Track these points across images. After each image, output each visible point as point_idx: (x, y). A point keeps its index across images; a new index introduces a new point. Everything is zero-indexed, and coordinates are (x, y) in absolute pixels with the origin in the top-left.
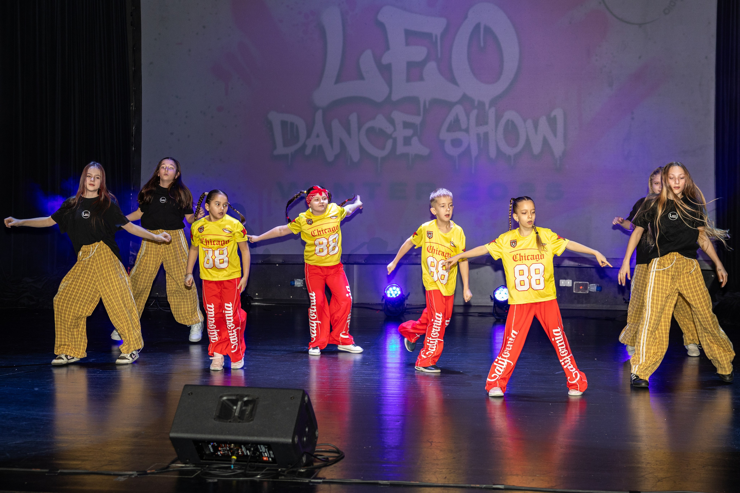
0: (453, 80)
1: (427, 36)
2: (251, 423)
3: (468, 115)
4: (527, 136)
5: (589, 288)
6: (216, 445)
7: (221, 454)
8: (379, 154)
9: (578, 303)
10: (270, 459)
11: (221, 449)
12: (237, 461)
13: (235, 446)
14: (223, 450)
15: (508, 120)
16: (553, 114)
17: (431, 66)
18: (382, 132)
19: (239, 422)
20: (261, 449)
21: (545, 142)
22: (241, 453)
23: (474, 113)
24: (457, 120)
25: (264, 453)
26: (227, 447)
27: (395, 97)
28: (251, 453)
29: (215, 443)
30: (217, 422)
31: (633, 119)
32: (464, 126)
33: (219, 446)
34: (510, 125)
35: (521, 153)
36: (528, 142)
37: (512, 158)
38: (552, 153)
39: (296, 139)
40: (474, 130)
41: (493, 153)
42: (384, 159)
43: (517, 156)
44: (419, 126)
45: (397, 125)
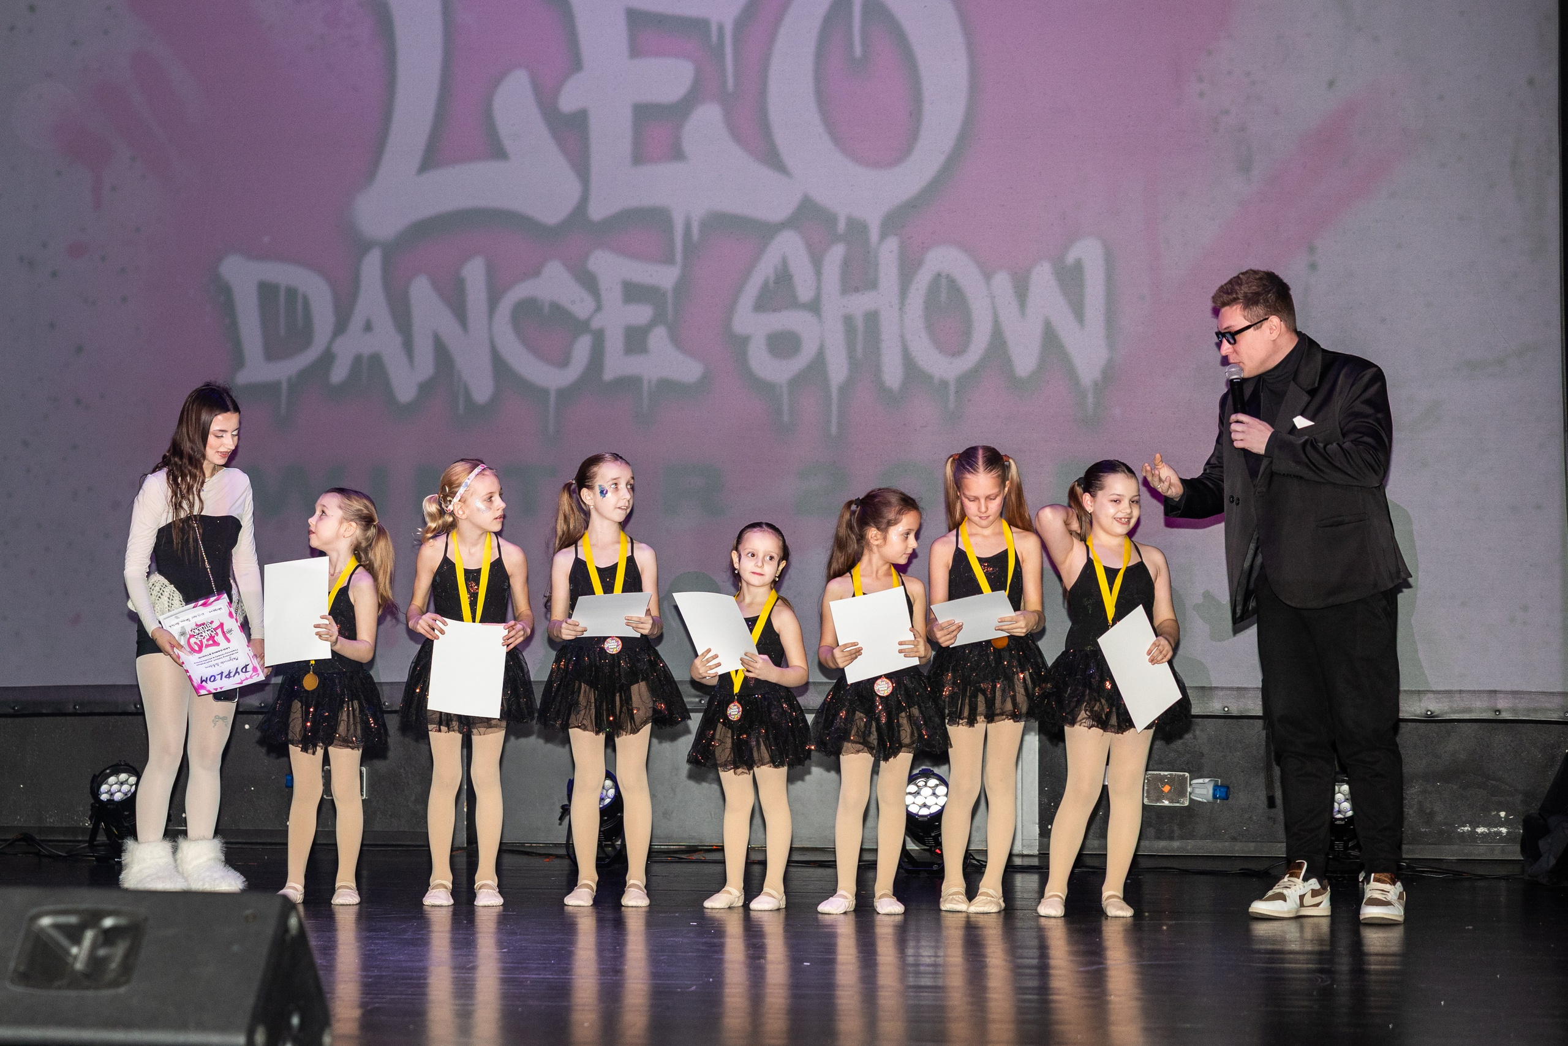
0: (772, 159)
1: (696, 27)
3: (817, 263)
4: (996, 323)
5: (1189, 790)
8: (552, 378)
9: (1158, 837)
15: (939, 275)
16: (1070, 258)
17: (708, 117)
18: (559, 315)
21: (1051, 339)
23: (836, 254)
24: (784, 278)
27: (597, 211)
32: (805, 294)
34: (942, 290)
35: (976, 371)
36: (998, 340)
37: (952, 388)
38: (1071, 372)
39: (302, 335)
40: (835, 305)
41: (893, 374)
42: (566, 394)
43: (967, 381)
44: (670, 295)
45: (603, 293)
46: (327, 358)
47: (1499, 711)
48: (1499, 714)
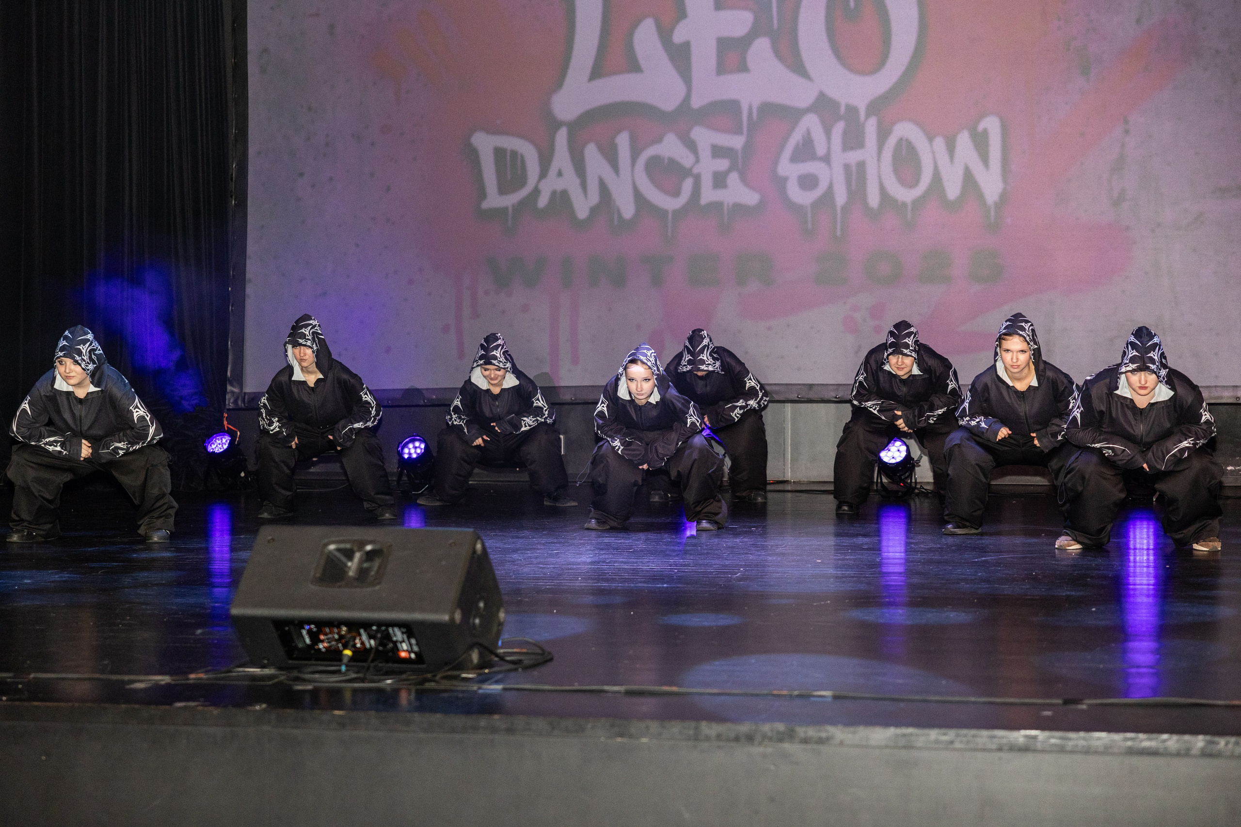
0: (800, 70)
2: (377, 588)
3: (828, 132)
4: (936, 167)
6: (315, 630)
7: (324, 647)
8: (669, 204)
10: (413, 656)
11: (325, 637)
12: (352, 659)
13: (349, 631)
14: (327, 639)
15: (901, 139)
16: (981, 127)
17: (762, 46)
18: (673, 163)
19: (356, 587)
20: (395, 635)
21: (969, 178)
22: (361, 644)
23: (839, 129)
24: (808, 141)
25: (401, 643)
26: (334, 632)
28: (378, 642)
29: (313, 626)
30: (315, 588)
31: (1127, 132)
32: (821, 151)
33: (320, 631)
34: (904, 148)
35: (924, 197)
36: (937, 177)
37: (910, 208)
38: (980, 196)
39: (520, 180)
40: (839, 158)
41: (874, 199)
42: (679, 214)
43: (918, 203)
44: (740, 152)
45: (700, 152)
46: (536, 192)
47: (1239, 398)
48: (1239, 399)
